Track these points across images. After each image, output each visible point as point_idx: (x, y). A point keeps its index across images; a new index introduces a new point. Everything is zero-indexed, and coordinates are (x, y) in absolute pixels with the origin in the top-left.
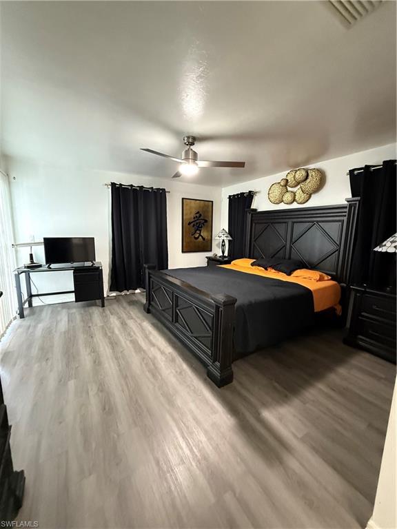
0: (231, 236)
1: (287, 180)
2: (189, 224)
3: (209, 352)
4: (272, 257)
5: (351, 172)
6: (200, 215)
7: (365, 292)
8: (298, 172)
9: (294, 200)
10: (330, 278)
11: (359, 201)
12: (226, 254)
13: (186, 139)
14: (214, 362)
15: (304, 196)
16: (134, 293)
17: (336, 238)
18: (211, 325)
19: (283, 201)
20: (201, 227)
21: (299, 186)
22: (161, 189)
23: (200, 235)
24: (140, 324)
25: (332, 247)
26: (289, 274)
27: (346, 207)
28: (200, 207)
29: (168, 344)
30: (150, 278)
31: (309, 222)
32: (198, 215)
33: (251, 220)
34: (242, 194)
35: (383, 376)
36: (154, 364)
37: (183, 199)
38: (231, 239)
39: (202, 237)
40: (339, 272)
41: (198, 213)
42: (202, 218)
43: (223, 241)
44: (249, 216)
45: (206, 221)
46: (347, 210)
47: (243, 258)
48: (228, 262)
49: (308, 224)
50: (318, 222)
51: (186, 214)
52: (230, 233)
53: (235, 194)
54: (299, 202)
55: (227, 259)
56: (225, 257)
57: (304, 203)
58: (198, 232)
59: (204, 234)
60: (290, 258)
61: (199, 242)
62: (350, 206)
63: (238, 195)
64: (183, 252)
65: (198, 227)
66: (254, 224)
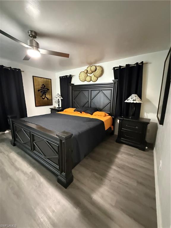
0: (62, 97)
1: (87, 71)
2: (39, 91)
3: (58, 167)
4: (83, 107)
5: (114, 68)
6: (45, 86)
7: (124, 120)
8: (92, 67)
9: (91, 80)
10: (108, 114)
11: (118, 81)
12: (60, 106)
13: (30, 32)
14: (61, 172)
15: (95, 78)
16: (4, 133)
17: (109, 97)
18: (57, 151)
19: (86, 80)
20: (46, 93)
21: (93, 74)
22: (18, 69)
23: (45, 97)
24: (7, 155)
25: (108, 101)
26: (92, 114)
27: (113, 84)
28: (44, 82)
29: (29, 166)
30: (13, 124)
31: (98, 90)
32: (43, 86)
33: (72, 89)
34: (66, 76)
35: (133, 154)
36: (18, 186)
37: (33, 76)
38: (62, 98)
39: (46, 97)
40: (111, 112)
41: (43, 85)
42: (45, 88)
43: (58, 100)
44: (71, 87)
45: (48, 90)
46: (113, 85)
47: (69, 108)
48: (62, 110)
49: (97, 91)
50: (102, 90)
51: (36, 85)
52: (62, 96)
53: (63, 76)
54: (93, 81)
55: (61, 109)
56: (60, 108)
57: (95, 82)
58: (44, 95)
59: (47, 96)
60: (91, 107)
61: (45, 101)
62: (114, 83)
63: (64, 76)
64: (36, 106)
65: (44, 92)
66: (73, 91)
